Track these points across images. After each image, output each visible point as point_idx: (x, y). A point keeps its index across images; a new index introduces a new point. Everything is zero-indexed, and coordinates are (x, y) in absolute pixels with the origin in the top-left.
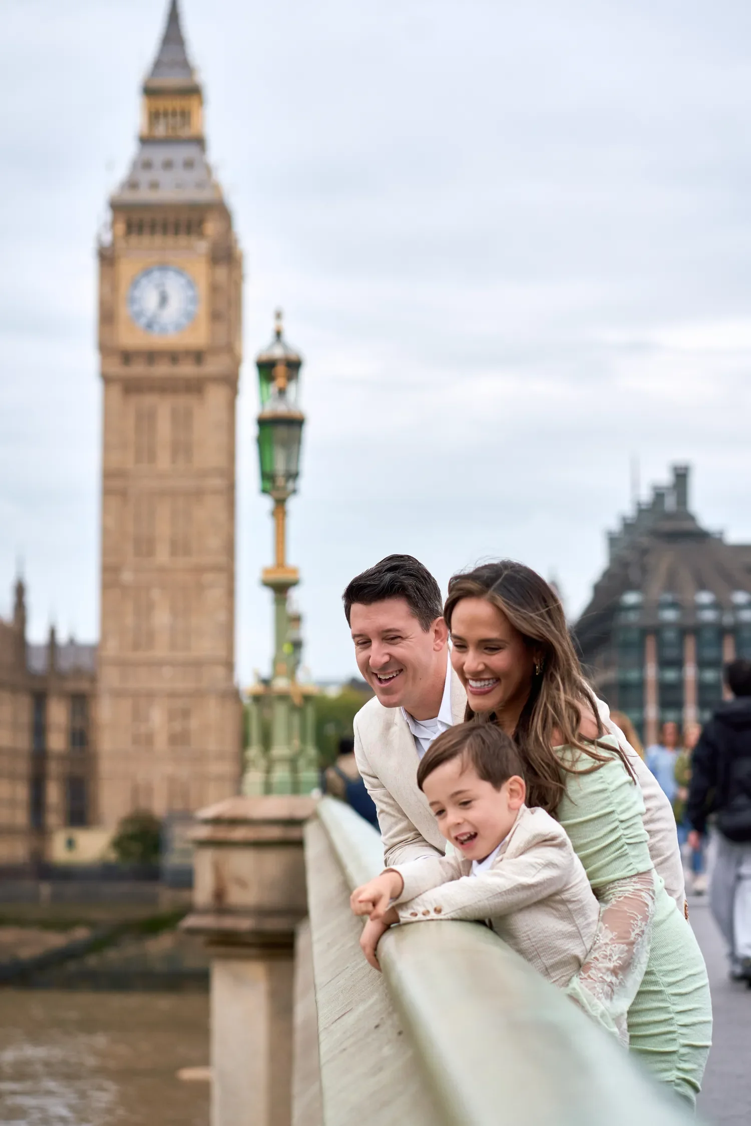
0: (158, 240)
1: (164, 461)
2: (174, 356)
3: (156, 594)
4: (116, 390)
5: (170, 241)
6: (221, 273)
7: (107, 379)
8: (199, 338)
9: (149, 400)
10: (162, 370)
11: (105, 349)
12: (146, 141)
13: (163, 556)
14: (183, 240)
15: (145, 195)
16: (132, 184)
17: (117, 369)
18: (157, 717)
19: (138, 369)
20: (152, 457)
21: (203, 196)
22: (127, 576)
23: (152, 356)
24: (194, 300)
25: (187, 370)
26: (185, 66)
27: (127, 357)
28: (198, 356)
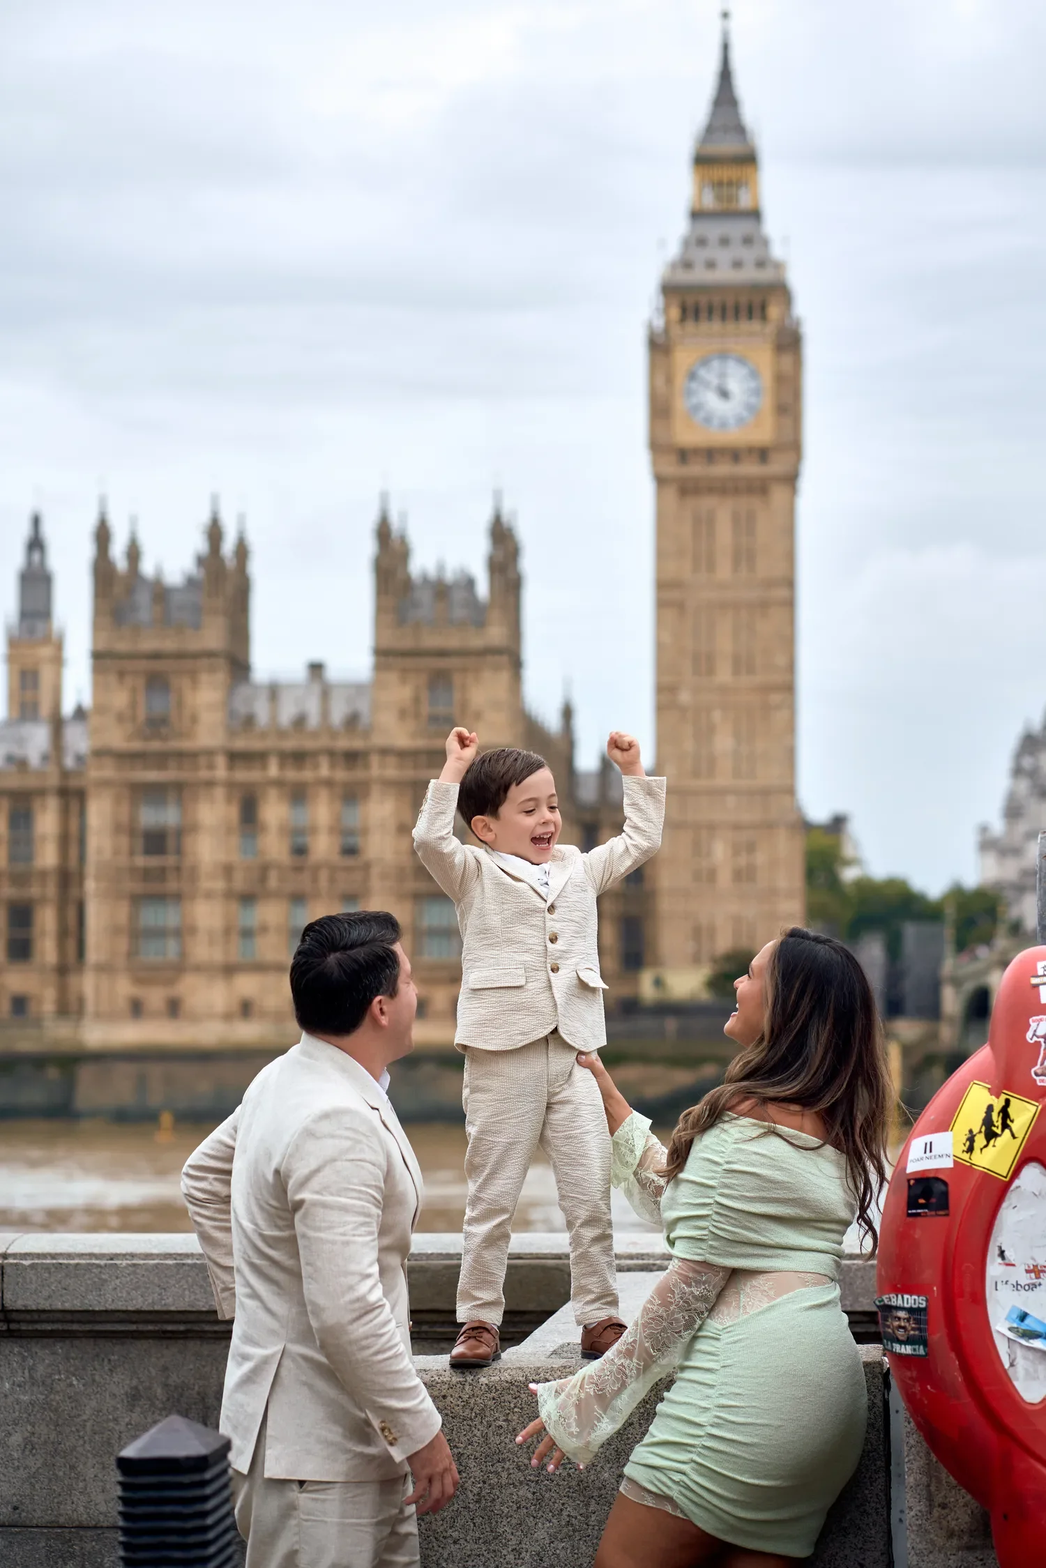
0: (716, 326)
1: (724, 571)
2: (735, 454)
3: (717, 715)
4: (671, 493)
5: (731, 326)
6: (787, 360)
7: (661, 481)
8: (763, 434)
9: (707, 503)
10: (723, 469)
11: (657, 446)
12: (697, 215)
13: (724, 675)
14: (745, 326)
15: (699, 275)
16: (686, 264)
17: (672, 468)
18: (720, 851)
19: (696, 469)
20: (711, 567)
21: (765, 276)
22: (685, 697)
23: (710, 454)
24: (757, 392)
25: (750, 469)
26: (740, 130)
27: (684, 455)
28: (762, 454)
